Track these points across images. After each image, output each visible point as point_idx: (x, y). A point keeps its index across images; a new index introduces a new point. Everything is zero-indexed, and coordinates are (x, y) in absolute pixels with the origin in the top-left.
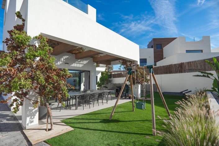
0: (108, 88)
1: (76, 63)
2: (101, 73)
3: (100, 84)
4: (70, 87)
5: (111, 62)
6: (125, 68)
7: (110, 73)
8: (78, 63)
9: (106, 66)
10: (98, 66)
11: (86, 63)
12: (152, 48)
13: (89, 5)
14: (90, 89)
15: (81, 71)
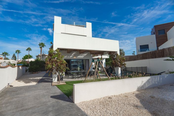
1: (80, 56)
2: (105, 59)
11: (86, 55)
12: (154, 34)
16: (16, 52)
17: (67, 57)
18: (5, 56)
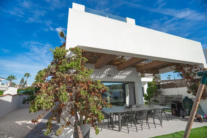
0: (160, 103)
1: (119, 75)
2: (147, 83)
3: (148, 97)
4: (105, 105)
5: (159, 70)
6: (182, 76)
7: (158, 83)
8: (121, 75)
9: (153, 76)
10: (143, 76)
11: (129, 74)
13: (127, 18)
14: (136, 103)
15: (125, 83)
16: (25, 76)
17: (96, 76)
18: (11, 80)
